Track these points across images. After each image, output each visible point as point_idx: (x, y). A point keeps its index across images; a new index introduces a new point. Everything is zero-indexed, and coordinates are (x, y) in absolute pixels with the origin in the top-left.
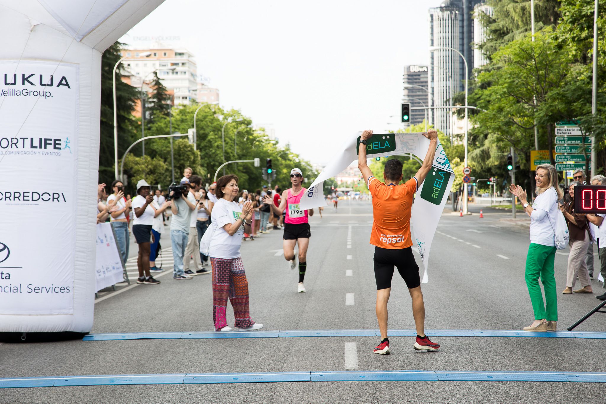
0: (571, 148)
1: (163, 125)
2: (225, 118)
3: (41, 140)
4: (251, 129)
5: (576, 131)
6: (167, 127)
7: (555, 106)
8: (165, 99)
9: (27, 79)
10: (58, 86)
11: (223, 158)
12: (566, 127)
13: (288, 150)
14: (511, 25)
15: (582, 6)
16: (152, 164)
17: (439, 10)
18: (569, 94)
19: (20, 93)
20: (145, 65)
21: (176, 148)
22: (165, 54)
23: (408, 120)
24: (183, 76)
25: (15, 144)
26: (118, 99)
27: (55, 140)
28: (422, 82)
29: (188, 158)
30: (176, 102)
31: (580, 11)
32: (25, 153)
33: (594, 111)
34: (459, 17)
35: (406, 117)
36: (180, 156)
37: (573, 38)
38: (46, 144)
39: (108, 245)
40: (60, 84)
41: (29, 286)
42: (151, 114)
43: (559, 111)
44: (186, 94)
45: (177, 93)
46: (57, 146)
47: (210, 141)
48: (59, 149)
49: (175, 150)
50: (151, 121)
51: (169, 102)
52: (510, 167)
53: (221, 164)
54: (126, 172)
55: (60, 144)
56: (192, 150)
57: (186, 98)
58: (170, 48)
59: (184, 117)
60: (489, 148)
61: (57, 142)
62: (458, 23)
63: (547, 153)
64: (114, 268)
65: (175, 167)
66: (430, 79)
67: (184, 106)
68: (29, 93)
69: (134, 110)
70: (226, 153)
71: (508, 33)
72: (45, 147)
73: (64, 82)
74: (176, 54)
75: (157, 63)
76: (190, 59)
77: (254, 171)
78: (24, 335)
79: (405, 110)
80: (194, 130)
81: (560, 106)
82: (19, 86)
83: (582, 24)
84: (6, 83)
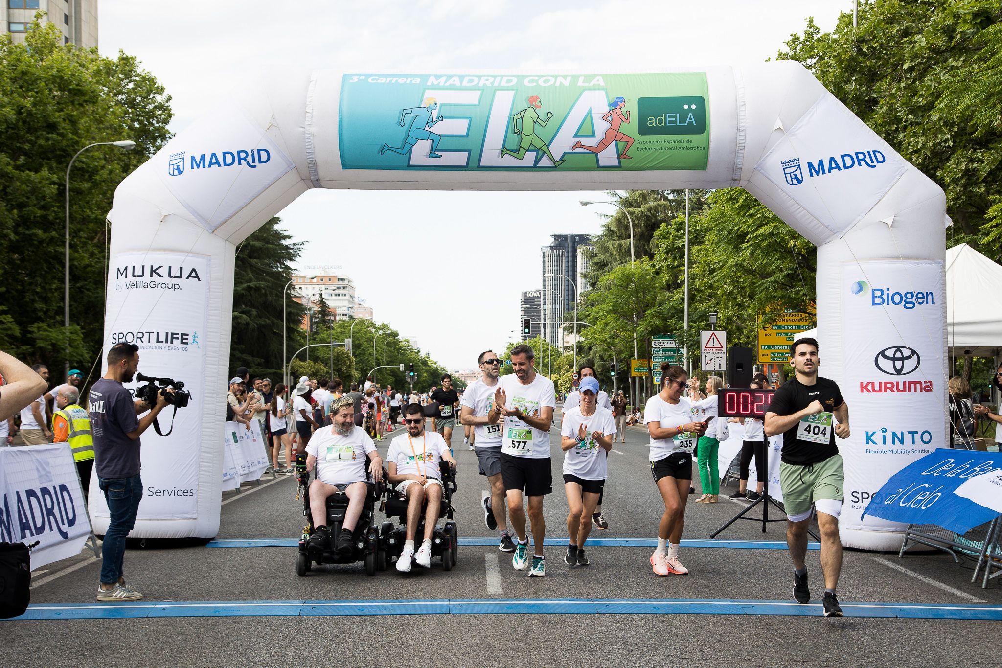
0: (665, 358)
1: (325, 336)
2: (377, 331)
3: (167, 334)
4: (397, 340)
5: (670, 344)
6: (329, 338)
7: (654, 322)
8: (328, 315)
9: (155, 271)
10: (188, 278)
11: (374, 364)
12: (661, 341)
13: (428, 358)
14: (610, 259)
15: (674, 239)
16: (314, 368)
17: (549, 249)
18: (665, 312)
19: (147, 285)
20: (314, 288)
21: (336, 355)
22: (330, 280)
23: (529, 333)
24: (344, 298)
25: (140, 338)
26: (288, 314)
27: (182, 335)
28: (536, 305)
29: (345, 363)
30: (338, 318)
31: (673, 244)
32: (150, 348)
33: (686, 327)
34: (565, 255)
35: (527, 330)
36: (338, 361)
37: (668, 266)
38: (172, 338)
39: (254, 440)
40: (190, 276)
41: (151, 489)
42: (317, 327)
43: (657, 326)
44: (346, 312)
45: (338, 311)
46: (184, 341)
47: (363, 350)
48: (187, 343)
49: (334, 356)
50: (316, 333)
51: (332, 318)
52: (613, 374)
53: (372, 368)
54: (293, 374)
55: (187, 339)
56: (348, 357)
57: (346, 315)
58: (334, 275)
59: (343, 330)
60: (593, 358)
61: (184, 337)
62: (565, 260)
63: (645, 362)
64: (259, 463)
65: (334, 370)
66: (542, 303)
67: (344, 321)
68: (156, 286)
69: (301, 323)
70: (377, 359)
71: (608, 265)
72: (172, 342)
73: (194, 274)
74: (338, 280)
75: (323, 287)
76: (350, 284)
77: (400, 375)
78: (144, 541)
79: (526, 324)
80: (350, 340)
81: (658, 322)
82: (147, 278)
83: (675, 255)
84: (134, 276)
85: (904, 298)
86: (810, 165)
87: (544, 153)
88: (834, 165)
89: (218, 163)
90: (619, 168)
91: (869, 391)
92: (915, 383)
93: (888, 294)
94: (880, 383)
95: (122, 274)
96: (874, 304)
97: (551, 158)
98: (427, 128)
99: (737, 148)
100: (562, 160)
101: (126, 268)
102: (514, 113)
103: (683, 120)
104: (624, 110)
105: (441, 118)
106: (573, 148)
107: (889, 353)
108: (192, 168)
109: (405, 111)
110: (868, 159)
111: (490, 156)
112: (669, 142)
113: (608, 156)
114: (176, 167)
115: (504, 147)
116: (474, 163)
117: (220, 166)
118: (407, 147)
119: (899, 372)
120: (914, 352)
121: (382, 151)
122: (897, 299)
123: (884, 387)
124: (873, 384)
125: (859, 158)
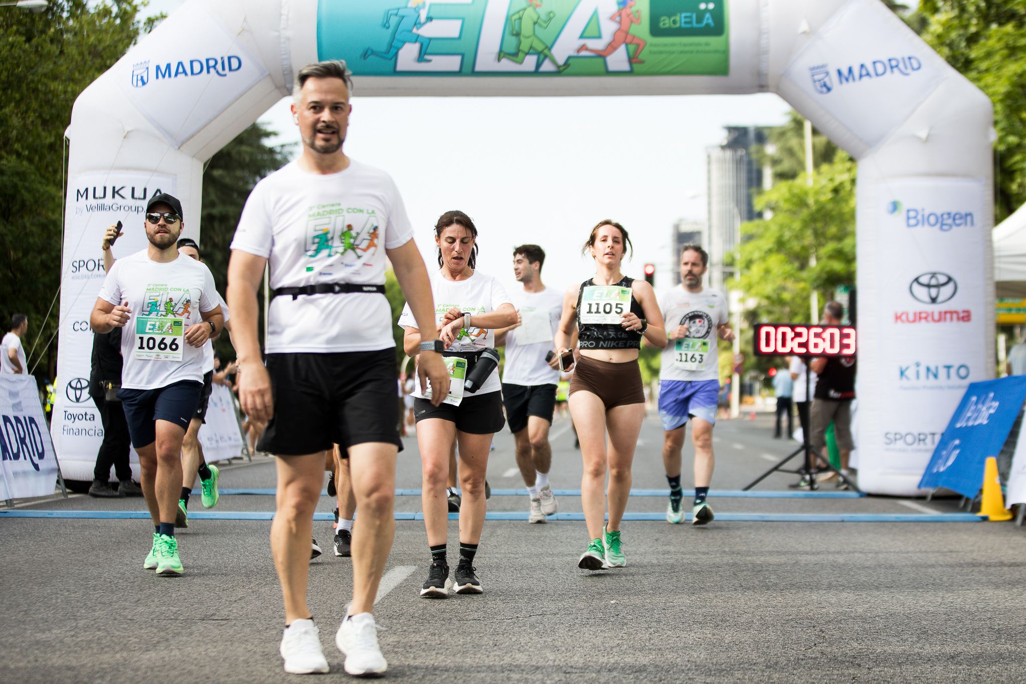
9: (117, 192)
19: (109, 208)
25: (102, 266)
68: (119, 208)
82: (109, 200)
84: (94, 197)
85: (940, 220)
86: (840, 73)
87: (546, 57)
88: (864, 72)
89: (185, 72)
90: (631, 73)
91: (902, 321)
92: (951, 313)
93: (923, 216)
94: (915, 314)
95: (82, 197)
96: (909, 225)
97: (554, 62)
98: (415, 30)
99: (760, 52)
100: (566, 64)
101: (87, 190)
102: (512, 12)
103: (700, 19)
104: (634, 9)
105: (430, 19)
106: (579, 51)
107: (924, 280)
108: (157, 77)
109: (390, 12)
110: (901, 66)
111: (486, 60)
112: (685, 45)
113: (618, 60)
114: (139, 78)
115: (501, 51)
116: (467, 69)
117: (186, 74)
118: (393, 51)
119: (934, 300)
120: (950, 279)
121: (365, 55)
122: (932, 220)
123: (919, 317)
124: (907, 314)
125: (892, 65)
